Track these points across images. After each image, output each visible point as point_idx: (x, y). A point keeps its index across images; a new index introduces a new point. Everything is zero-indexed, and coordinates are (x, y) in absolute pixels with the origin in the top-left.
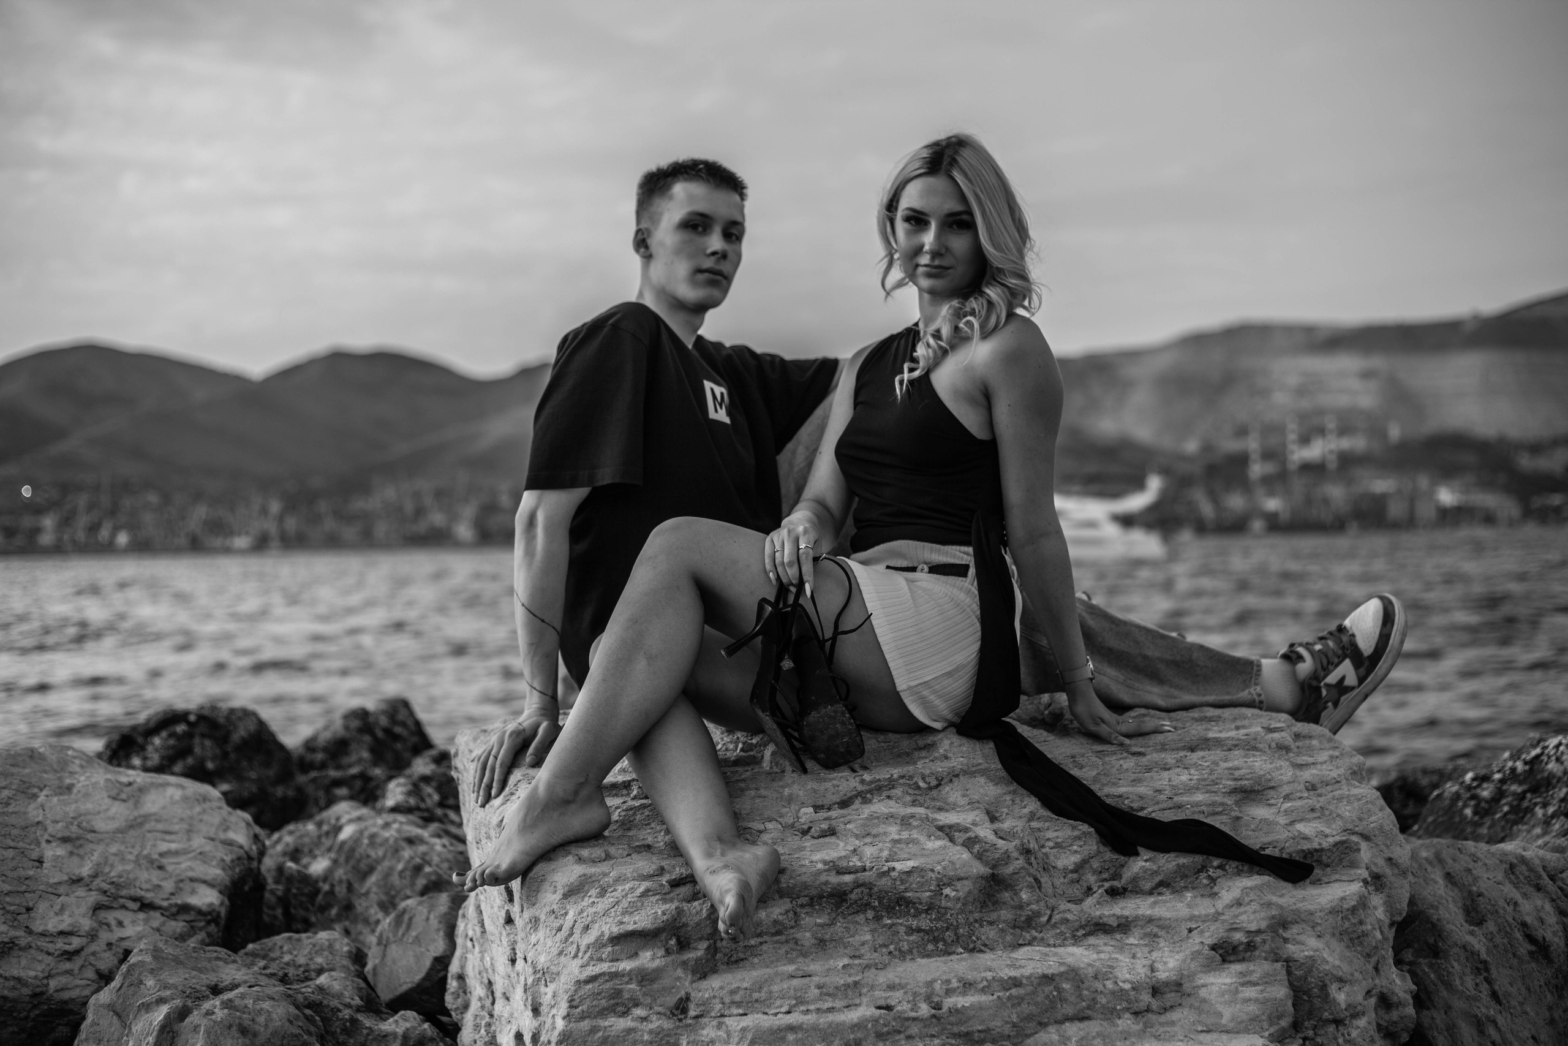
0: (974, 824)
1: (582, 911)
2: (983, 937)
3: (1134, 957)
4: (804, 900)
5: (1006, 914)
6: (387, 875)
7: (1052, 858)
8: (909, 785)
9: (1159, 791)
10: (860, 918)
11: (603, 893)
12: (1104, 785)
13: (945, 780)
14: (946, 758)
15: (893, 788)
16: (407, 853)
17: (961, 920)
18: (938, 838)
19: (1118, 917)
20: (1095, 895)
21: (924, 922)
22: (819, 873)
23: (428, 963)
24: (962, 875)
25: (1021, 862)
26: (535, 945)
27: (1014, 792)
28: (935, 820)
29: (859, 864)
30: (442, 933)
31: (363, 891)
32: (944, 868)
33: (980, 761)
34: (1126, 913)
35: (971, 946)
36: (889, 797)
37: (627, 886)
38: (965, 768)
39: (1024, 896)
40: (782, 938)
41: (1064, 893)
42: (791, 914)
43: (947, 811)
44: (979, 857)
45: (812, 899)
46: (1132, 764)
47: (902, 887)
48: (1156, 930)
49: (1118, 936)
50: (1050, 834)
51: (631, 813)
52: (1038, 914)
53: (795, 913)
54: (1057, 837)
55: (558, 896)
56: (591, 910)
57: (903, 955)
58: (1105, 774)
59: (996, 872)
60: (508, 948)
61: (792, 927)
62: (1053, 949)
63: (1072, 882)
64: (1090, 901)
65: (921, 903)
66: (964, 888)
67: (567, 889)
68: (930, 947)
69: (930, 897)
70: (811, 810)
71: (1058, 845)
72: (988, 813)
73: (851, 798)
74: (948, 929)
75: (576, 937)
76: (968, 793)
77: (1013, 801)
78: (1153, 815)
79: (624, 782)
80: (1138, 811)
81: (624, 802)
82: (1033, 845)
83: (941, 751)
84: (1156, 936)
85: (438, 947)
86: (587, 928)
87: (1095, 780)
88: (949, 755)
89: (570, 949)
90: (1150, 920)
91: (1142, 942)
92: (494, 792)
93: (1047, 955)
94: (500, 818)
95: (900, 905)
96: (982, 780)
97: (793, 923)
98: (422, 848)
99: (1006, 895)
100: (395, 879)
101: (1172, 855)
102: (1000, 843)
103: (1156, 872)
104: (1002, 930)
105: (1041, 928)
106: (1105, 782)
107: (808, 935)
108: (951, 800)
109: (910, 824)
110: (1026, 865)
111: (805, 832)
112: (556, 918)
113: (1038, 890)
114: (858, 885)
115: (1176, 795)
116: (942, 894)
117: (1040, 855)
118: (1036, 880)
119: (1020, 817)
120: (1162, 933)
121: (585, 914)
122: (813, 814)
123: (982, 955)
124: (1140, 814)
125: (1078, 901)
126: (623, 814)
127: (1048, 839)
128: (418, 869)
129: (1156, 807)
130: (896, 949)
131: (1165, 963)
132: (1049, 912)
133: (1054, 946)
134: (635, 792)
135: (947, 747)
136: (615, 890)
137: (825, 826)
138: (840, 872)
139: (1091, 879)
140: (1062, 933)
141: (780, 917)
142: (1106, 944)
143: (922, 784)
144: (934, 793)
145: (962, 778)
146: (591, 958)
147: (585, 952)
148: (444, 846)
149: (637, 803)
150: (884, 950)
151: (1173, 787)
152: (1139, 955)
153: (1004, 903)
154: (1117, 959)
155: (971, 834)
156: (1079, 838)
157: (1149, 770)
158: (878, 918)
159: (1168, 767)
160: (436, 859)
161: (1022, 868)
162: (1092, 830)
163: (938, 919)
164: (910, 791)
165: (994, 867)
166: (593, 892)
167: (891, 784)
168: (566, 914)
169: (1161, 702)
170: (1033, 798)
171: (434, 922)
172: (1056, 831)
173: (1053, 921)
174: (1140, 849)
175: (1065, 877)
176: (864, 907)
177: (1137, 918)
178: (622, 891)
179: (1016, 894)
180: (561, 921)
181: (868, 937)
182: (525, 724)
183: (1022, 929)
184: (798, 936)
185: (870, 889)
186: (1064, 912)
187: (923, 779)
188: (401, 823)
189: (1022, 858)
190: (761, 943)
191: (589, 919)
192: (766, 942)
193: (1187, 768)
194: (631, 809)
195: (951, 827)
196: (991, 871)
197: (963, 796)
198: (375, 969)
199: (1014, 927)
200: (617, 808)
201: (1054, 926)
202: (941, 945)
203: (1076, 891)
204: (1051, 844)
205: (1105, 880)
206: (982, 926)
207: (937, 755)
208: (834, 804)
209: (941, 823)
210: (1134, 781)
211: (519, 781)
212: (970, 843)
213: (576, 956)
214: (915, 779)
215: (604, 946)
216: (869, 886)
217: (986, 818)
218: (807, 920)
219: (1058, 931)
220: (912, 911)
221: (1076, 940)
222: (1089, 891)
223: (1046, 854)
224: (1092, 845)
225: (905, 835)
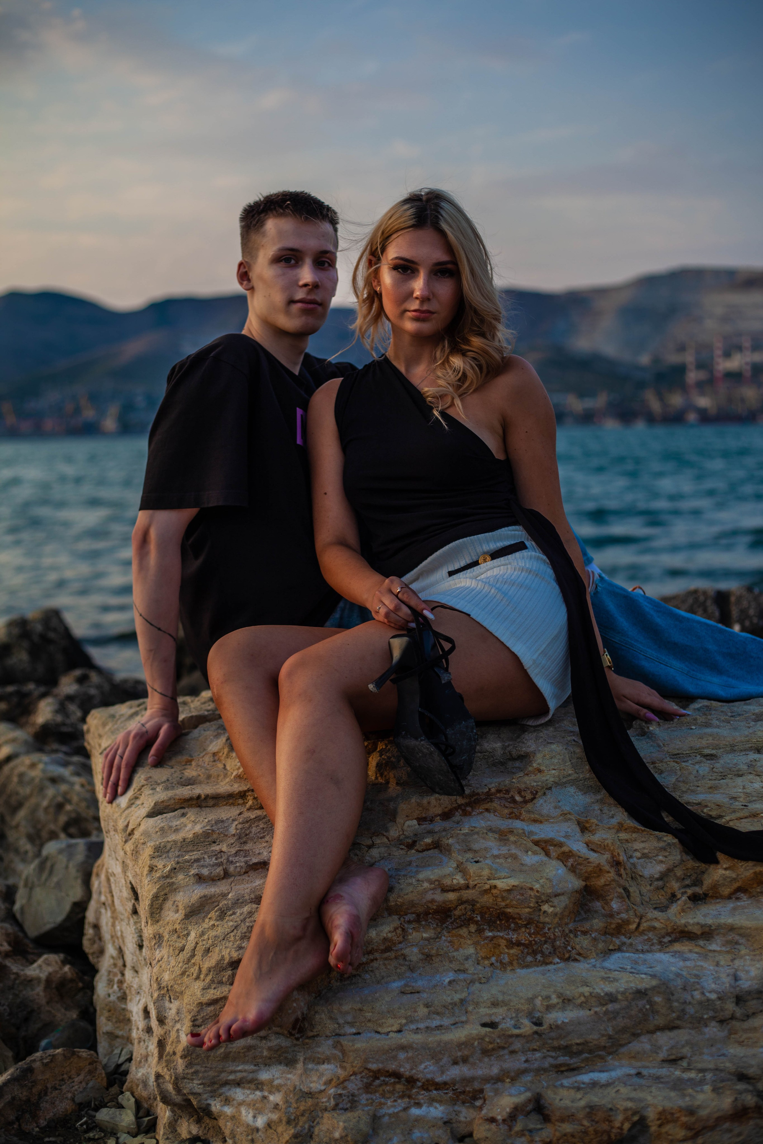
0: (567, 836)
1: (203, 934)
2: (578, 947)
3: (718, 964)
4: (411, 917)
5: (598, 923)
7: (639, 867)
8: (506, 799)
9: (734, 798)
10: (464, 931)
11: (222, 915)
12: (684, 792)
13: (539, 794)
14: (540, 771)
15: (491, 801)
17: (558, 934)
18: (535, 853)
19: (702, 926)
20: (679, 902)
21: (523, 936)
22: (426, 891)
24: (559, 891)
25: (612, 875)
26: (159, 961)
27: (602, 801)
28: (531, 833)
29: (462, 882)
31: (14, 823)
32: (542, 886)
33: (570, 772)
34: (709, 921)
35: (567, 956)
36: (487, 810)
37: (246, 909)
38: (557, 780)
39: (615, 905)
40: (392, 954)
41: (650, 899)
42: (399, 931)
43: (541, 822)
44: (573, 870)
45: (418, 915)
46: (707, 769)
47: (503, 904)
48: (737, 938)
49: (701, 943)
50: (638, 845)
51: (247, 825)
52: (627, 922)
53: (403, 930)
54: (644, 848)
55: (180, 916)
56: (212, 933)
57: (503, 966)
58: (684, 782)
59: (588, 883)
60: (136, 936)
61: (400, 943)
62: (641, 955)
63: (658, 888)
64: (674, 908)
65: (520, 919)
66: (562, 903)
67: (188, 909)
68: (529, 959)
69: (529, 913)
70: (415, 822)
71: (645, 856)
72: (579, 823)
73: (451, 810)
74: (546, 942)
75: (197, 958)
76: (560, 804)
77: (601, 810)
78: (731, 824)
79: (240, 792)
80: (716, 818)
81: (240, 814)
82: (622, 858)
83: (535, 765)
84: (737, 943)
85: (77, 893)
86: (208, 951)
87: (675, 787)
88: (542, 768)
89: (192, 970)
90: (732, 929)
91: (724, 949)
92: (120, 790)
93: (636, 963)
94: (126, 823)
95: (501, 920)
96: (572, 790)
97: (401, 939)
99: (598, 905)
101: (750, 864)
102: (593, 857)
103: (735, 880)
104: (595, 939)
105: (630, 934)
106: (684, 789)
107: (415, 950)
108: (545, 811)
109: (508, 840)
110: (616, 878)
111: (411, 846)
112: (179, 937)
113: (627, 900)
114: (461, 902)
115: (750, 802)
116: (540, 910)
117: (628, 865)
118: (625, 889)
119: (609, 828)
120: (742, 941)
121: (206, 937)
122: (417, 826)
123: (576, 964)
124: (717, 821)
125: (663, 908)
126: (240, 826)
127: (636, 850)
129: (733, 816)
130: (497, 961)
131: (747, 972)
132: (637, 920)
133: (642, 951)
134: (250, 803)
135: (540, 761)
136: (234, 913)
137: (428, 840)
138: (445, 890)
139: (675, 885)
140: (649, 940)
141: (389, 935)
142: (690, 951)
143: (518, 798)
144: (529, 806)
145: (554, 789)
146: (212, 981)
147: (207, 975)
149: (252, 815)
150: (486, 962)
151: (747, 795)
152: (722, 963)
153: (596, 912)
154: (702, 966)
155: (565, 849)
156: (664, 849)
157: (724, 777)
158: (480, 931)
159: (741, 773)
161: (614, 880)
162: (676, 841)
163: (536, 933)
164: (507, 804)
165: (586, 879)
166: (213, 914)
167: (489, 797)
168: (188, 934)
169: (721, 693)
170: (621, 809)
172: (643, 842)
173: (641, 928)
174: (720, 856)
175: (651, 885)
176: (468, 921)
177: (719, 926)
178: (241, 914)
179: (607, 903)
180: (184, 942)
181: (471, 950)
182: (148, 726)
183: (612, 935)
184: (406, 951)
185: (473, 905)
186: (651, 920)
187: (519, 793)
189: (612, 870)
190: (372, 961)
191: (210, 941)
192: (376, 959)
193: (759, 776)
194: (247, 822)
195: (546, 842)
196: (584, 883)
197: (556, 807)
198: (22, 909)
199: (605, 933)
200: (234, 820)
201: (642, 933)
202: (539, 957)
203: (661, 898)
204: (638, 854)
205: (688, 886)
206: (576, 936)
207: (530, 769)
208: (436, 816)
209: (536, 837)
210: (711, 788)
211: (143, 786)
212: (565, 857)
213: (198, 978)
214: (511, 793)
215: (224, 969)
216: (472, 903)
217: (578, 829)
218: (414, 936)
219: (646, 937)
220: (512, 925)
221: (663, 946)
222: (673, 898)
223: (634, 864)
224: (676, 855)
225: (504, 850)
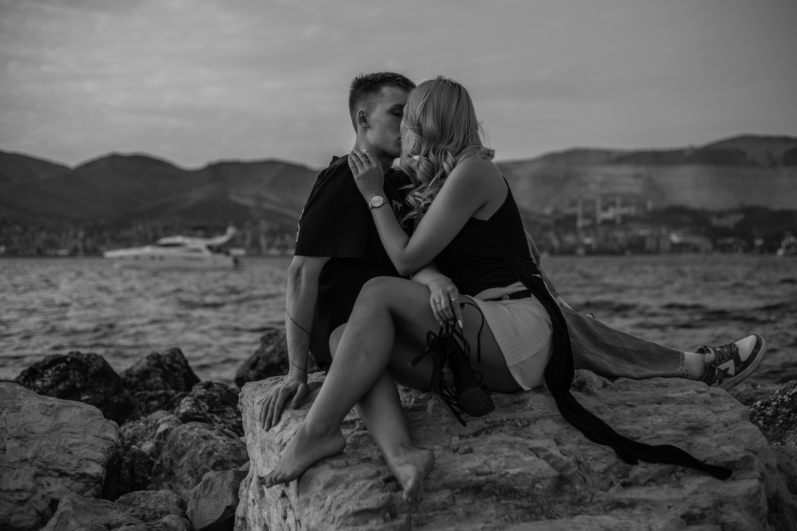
0: (549, 447)
1: (335, 497)
2: (556, 511)
3: (639, 522)
4: (457, 490)
5: (568, 497)
6: (193, 456)
7: (591, 466)
8: (512, 425)
9: (646, 428)
10: (489, 500)
11: (347, 486)
12: (616, 424)
13: (532, 422)
14: (532, 409)
15: (503, 426)
16: (204, 445)
17: (545, 501)
18: (530, 455)
19: (630, 500)
20: (615, 487)
21: (525, 503)
22: (467, 475)
23: (223, 510)
24: (545, 476)
25: (575, 469)
26: (307, 515)
27: (568, 428)
28: (527, 444)
29: (488, 470)
30: (230, 493)
31: (180, 465)
32: (536, 473)
33: (549, 411)
34: (633, 497)
35: (550, 515)
36: (501, 431)
37: (361, 483)
38: (542, 415)
39: (578, 487)
40: (447, 512)
41: (598, 485)
42: (451, 498)
43: (533, 439)
44: (553, 465)
45: (462, 489)
46: (629, 412)
47: (512, 483)
48: (650, 507)
49: (629, 510)
50: (590, 453)
51: (357, 438)
52: (585, 497)
53: (454, 498)
54: (594, 454)
55: (320, 488)
56: (341, 496)
57: (512, 521)
58: (616, 418)
59: (562, 474)
60: (282, 511)
61: (451, 505)
62: (593, 517)
63: (602, 479)
64: (612, 490)
65: (523, 492)
66: (547, 483)
67: (326, 484)
68: (528, 516)
69: (528, 489)
70: (458, 438)
71: (595, 459)
72: (555, 440)
73: (479, 431)
74: (538, 506)
75: (333, 511)
76: (544, 429)
77: (568, 433)
78: (645, 442)
79: (351, 421)
80: (636, 439)
81: (352, 432)
82: (582, 459)
83: (529, 405)
84: (650, 510)
85: (229, 500)
86: (339, 507)
87: (611, 421)
88: (533, 407)
89: (329, 518)
90: (647, 501)
91: (642, 513)
92: (273, 423)
93: (591, 520)
94: (280, 439)
95: (511, 493)
96: (550, 421)
97: (452, 503)
98: (212, 442)
99: (567, 487)
100: (197, 459)
101: (657, 465)
102: (564, 458)
103: (647, 474)
104: (566, 507)
105: (586, 505)
106: (617, 422)
107: (461, 510)
108: (535, 433)
109: (514, 447)
110: (578, 470)
111: (456, 451)
112: (320, 500)
113: (585, 484)
114: (488, 482)
115: (656, 430)
116: (534, 487)
117: (585, 464)
118: (584, 478)
119: (573, 443)
120: (653, 508)
121: (338, 498)
122: (459, 440)
123: (555, 521)
124: (637, 441)
125: (606, 490)
126: (353, 439)
127: (589, 456)
128: (210, 454)
129: (646, 437)
130: (509, 517)
131: (657, 526)
132: (591, 496)
133: (594, 515)
134: (358, 427)
135: (532, 403)
136: (354, 485)
137: (467, 447)
138: (478, 474)
139: (612, 477)
140: (598, 508)
141: (446, 500)
142: (623, 514)
143: (519, 424)
144: (526, 429)
145: (540, 420)
146: (342, 524)
147: (339, 520)
148: (224, 441)
149: (360, 433)
150: (502, 518)
151: (654, 426)
152: (642, 521)
153: (566, 491)
154: (629, 523)
155: (548, 453)
156: (606, 455)
157: (640, 416)
158: (498, 500)
159: (650, 414)
160: (220, 449)
161: (577, 472)
162: (613, 450)
163: (532, 501)
164: (513, 428)
165: (561, 471)
166: (342, 486)
167: (502, 423)
168: (326, 498)
169: (634, 375)
170: (580, 432)
171: (226, 487)
172: (594, 451)
173: (593, 501)
174: (639, 461)
175: (598, 476)
176: (490, 494)
177: (640, 500)
178: (359, 485)
179: (573, 486)
180: (323, 502)
181: (493, 511)
182: (290, 384)
183: (576, 505)
184: (456, 510)
185: (495, 484)
186: (599, 496)
187: (520, 421)
188: (200, 427)
189: (576, 466)
190: (435, 515)
191: (340, 501)
192: (438, 514)
193: (661, 415)
194: (357, 436)
195: (537, 449)
196: (559, 474)
197: (542, 430)
198: (192, 511)
199: (572, 504)
200: (349, 436)
201: (594, 504)
202: (534, 516)
203: (605, 484)
204: (591, 458)
205: (620, 478)
206: (555, 504)
207: (526, 407)
208: (470, 434)
209: (531, 446)
210: (632, 422)
211: (290, 418)
212: (547, 458)
213: (333, 522)
214: (515, 421)
215: (349, 517)
216: (494, 482)
217: (554, 443)
218: (460, 501)
219: (596, 507)
220: (518, 496)
221: (606, 512)
222: (611, 484)
223: (588, 464)
224: (613, 459)
225: (512, 453)
